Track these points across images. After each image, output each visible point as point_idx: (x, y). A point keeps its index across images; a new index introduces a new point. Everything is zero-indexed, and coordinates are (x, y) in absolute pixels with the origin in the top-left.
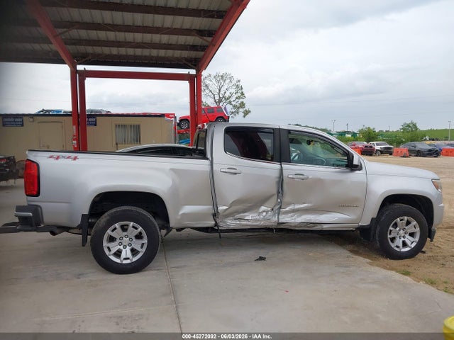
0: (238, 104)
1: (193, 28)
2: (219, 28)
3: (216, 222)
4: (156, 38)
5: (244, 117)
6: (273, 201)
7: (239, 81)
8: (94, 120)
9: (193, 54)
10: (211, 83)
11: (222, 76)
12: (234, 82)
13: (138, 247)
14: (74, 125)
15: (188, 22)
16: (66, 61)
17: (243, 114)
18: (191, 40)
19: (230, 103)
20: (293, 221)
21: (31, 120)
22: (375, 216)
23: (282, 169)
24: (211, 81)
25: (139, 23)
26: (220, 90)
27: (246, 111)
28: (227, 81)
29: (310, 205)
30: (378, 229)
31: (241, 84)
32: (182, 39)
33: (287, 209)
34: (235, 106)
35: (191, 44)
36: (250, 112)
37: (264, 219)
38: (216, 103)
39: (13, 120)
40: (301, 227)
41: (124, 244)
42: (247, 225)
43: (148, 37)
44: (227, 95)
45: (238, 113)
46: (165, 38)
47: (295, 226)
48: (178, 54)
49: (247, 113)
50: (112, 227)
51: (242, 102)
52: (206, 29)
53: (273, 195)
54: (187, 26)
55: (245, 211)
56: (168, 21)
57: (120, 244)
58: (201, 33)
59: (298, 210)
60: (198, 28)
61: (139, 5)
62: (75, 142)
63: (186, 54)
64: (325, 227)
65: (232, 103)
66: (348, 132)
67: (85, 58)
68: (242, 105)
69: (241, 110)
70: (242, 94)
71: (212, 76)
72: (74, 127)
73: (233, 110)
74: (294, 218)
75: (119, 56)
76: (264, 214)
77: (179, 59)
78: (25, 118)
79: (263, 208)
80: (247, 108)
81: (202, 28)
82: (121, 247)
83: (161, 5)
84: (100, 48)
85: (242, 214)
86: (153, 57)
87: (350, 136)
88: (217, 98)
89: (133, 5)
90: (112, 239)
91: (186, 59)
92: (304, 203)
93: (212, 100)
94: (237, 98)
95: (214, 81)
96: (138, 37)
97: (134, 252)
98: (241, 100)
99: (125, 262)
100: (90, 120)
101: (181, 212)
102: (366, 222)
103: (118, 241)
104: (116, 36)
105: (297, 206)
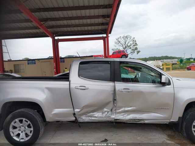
0: (134, 49)
1: (100, 15)
2: (111, 13)
3: (76, 118)
4: (85, 21)
5: (137, 54)
6: (111, 105)
7: (134, 38)
8: (63, 60)
9: (103, 27)
10: (121, 40)
11: (126, 37)
12: (132, 39)
13: (28, 133)
14: (54, 62)
15: (96, 12)
16: (49, 35)
17: (137, 53)
18: (101, 20)
19: (130, 48)
20: (124, 118)
21: (38, 61)
22: (181, 116)
23: (115, 86)
24: (121, 39)
25: (75, 15)
26: (125, 43)
27: (138, 51)
28: (129, 39)
29: (135, 108)
30: (185, 124)
31: (135, 39)
32: (96, 21)
33: (120, 111)
34: (132, 50)
35: (101, 23)
36: (140, 51)
37: (106, 117)
38: (124, 49)
39: (31, 61)
40: (130, 121)
41: (21, 130)
42: (95, 120)
43: (81, 22)
44: (129, 45)
45: (134, 52)
46: (89, 21)
47: (126, 121)
48: (96, 28)
49: (138, 52)
50: (14, 121)
51: (136, 48)
52: (106, 14)
53: (110, 102)
54: (97, 14)
55: (93, 111)
56: (87, 12)
57: (20, 130)
58: (104, 16)
59: (127, 111)
60: (102, 15)
61: (72, 7)
62: (55, 70)
63: (100, 27)
64: (146, 122)
65: (132, 48)
66: (192, 58)
67: (57, 34)
68: (136, 49)
69: (136, 51)
70: (136, 44)
71: (122, 37)
72: (55, 64)
73: (132, 51)
74: (125, 116)
75: (71, 32)
76: (106, 113)
77: (98, 30)
78: (36, 60)
79: (105, 109)
80: (138, 50)
81: (104, 14)
82: (20, 132)
83: (82, 6)
84: (62, 28)
85: (92, 113)
86: (86, 30)
87: (192, 60)
88: (124, 46)
89: (69, 7)
90: (15, 128)
91: (101, 30)
92: (131, 107)
93: (122, 48)
94: (133, 46)
95: (122, 39)
96: (77, 22)
97: (27, 135)
98: (135, 47)
99: (22, 140)
100: (62, 60)
101: (53, 113)
102: (175, 119)
103: (18, 129)
104: (67, 23)
105: (127, 109)
